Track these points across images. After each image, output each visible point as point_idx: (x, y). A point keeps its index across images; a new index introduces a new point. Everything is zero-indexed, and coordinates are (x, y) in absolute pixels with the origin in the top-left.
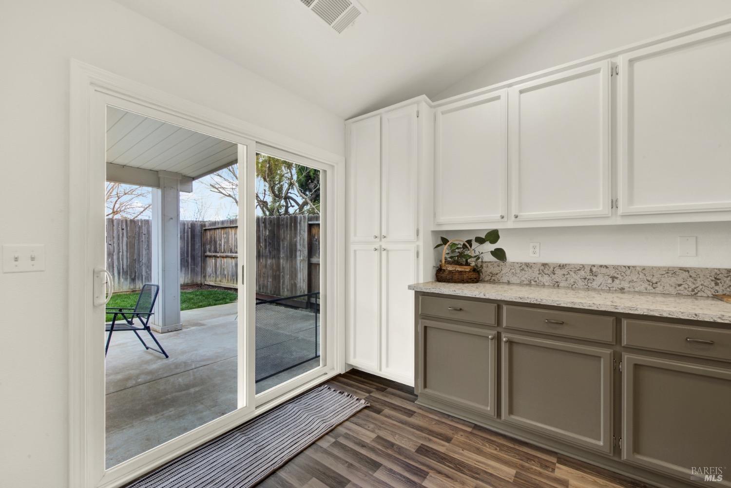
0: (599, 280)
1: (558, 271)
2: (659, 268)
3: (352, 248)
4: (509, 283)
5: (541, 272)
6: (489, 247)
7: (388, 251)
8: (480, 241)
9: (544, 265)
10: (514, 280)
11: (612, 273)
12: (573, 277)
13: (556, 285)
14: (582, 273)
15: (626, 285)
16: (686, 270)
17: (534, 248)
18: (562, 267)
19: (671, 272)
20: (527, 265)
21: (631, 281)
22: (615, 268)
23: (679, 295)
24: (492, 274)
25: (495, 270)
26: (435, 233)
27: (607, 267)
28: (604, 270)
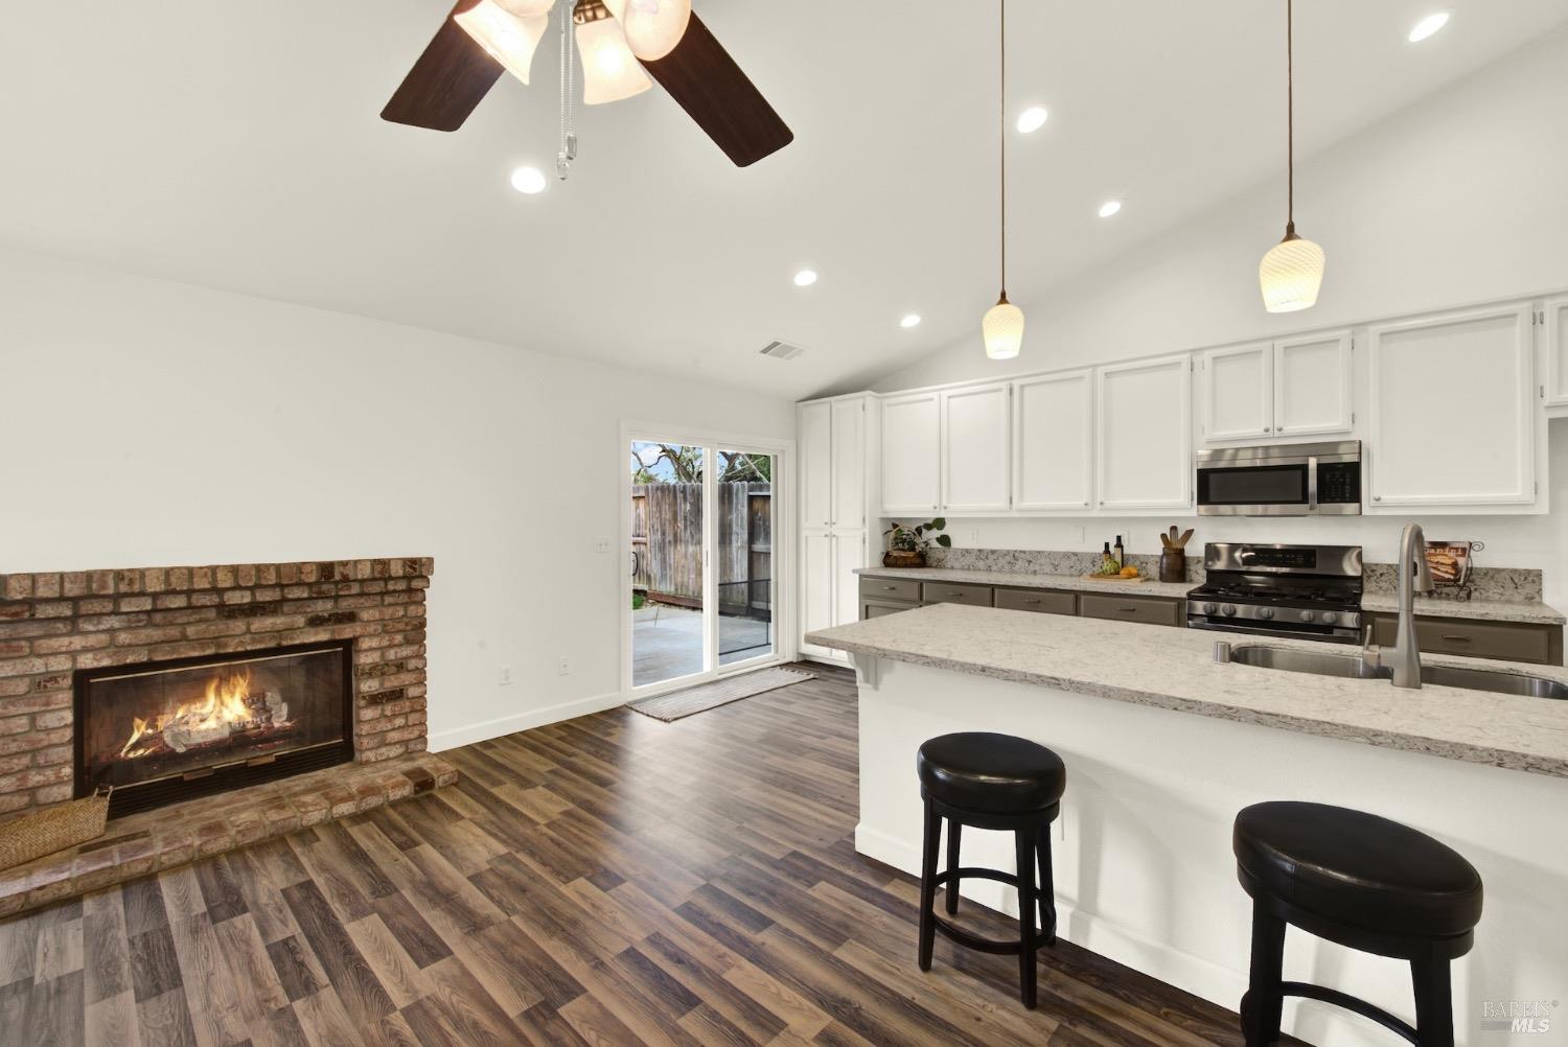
0: (1020, 563)
1: (990, 556)
2: (1058, 553)
3: (804, 534)
4: (952, 568)
5: (978, 558)
6: (936, 533)
7: (837, 538)
8: (929, 527)
9: (980, 551)
10: (957, 565)
11: (1029, 557)
12: (1002, 562)
13: (989, 569)
14: (1008, 558)
15: (1037, 568)
16: (1075, 554)
17: (973, 534)
18: (993, 552)
19: (1067, 556)
20: (967, 551)
21: (1041, 565)
22: (1031, 552)
23: (1071, 575)
24: (939, 560)
25: (941, 556)
26: (884, 520)
27: (1024, 552)
28: (1023, 555)
